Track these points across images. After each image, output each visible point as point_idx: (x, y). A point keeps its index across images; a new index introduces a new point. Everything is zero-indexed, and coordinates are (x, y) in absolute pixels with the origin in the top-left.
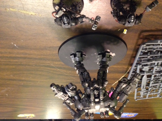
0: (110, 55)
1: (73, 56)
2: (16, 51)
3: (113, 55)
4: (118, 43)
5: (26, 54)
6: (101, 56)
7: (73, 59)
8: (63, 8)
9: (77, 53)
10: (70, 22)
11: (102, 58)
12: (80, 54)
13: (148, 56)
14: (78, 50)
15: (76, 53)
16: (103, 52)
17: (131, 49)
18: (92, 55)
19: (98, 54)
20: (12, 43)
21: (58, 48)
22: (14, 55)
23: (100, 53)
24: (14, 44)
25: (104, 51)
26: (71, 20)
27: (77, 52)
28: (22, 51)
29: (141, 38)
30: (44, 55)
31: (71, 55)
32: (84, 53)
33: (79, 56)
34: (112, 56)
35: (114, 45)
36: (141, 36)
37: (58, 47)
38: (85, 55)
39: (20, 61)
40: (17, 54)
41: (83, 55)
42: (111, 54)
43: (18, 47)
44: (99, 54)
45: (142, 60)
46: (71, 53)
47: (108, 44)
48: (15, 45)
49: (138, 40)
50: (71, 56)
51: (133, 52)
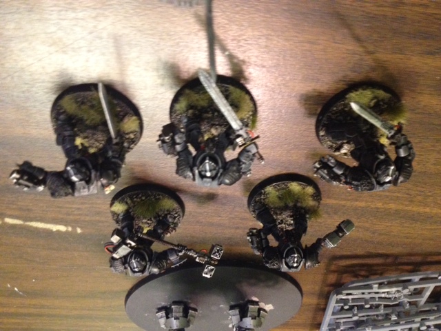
0: (260, 310)
1: (163, 313)
2: (17, 301)
3: (269, 307)
4: (277, 282)
5: (42, 307)
6: (237, 311)
7: (163, 321)
8: (129, 241)
9: (173, 307)
10: (148, 266)
11: (238, 317)
12: (181, 308)
13: (354, 315)
14: (175, 300)
15: (171, 306)
16: (241, 302)
17: (313, 294)
18: (213, 308)
19: (228, 307)
20: (9, 286)
21: (125, 294)
22: (12, 310)
23: (232, 303)
24: (13, 287)
25: (244, 300)
26: (149, 263)
27: (175, 303)
28: (34, 302)
29: (334, 272)
30: (88, 310)
31: (160, 310)
32: (192, 305)
33: (178, 315)
34: (264, 310)
35: (268, 286)
36: (333, 268)
37: (124, 291)
38: (196, 310)
39: (28, 321)
40: (21, 307)
41: (190, 311)
42: (262, 305)
43: (23, 292)
44: (232, 308)
45: (340, 323)
46: (159, 306)
47: (252, 285)
48: (16, 289)
49: (326, 274)
50: (157, 312)
51: (319, 299)
